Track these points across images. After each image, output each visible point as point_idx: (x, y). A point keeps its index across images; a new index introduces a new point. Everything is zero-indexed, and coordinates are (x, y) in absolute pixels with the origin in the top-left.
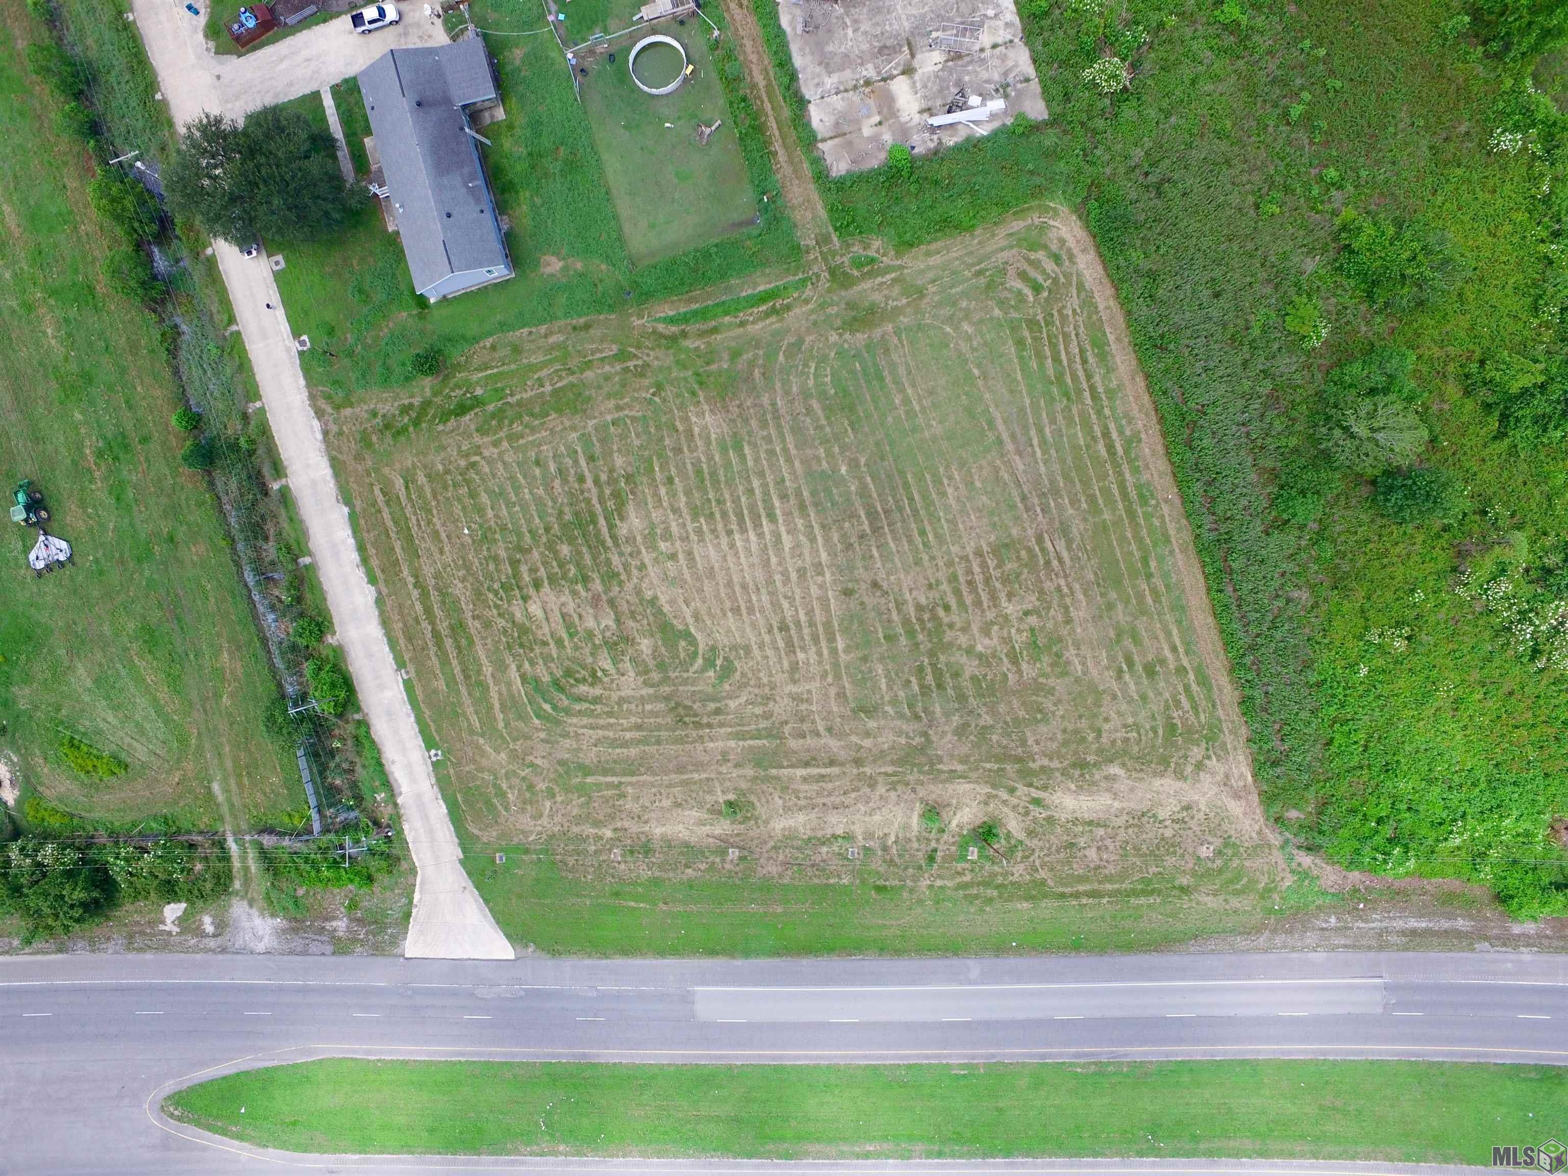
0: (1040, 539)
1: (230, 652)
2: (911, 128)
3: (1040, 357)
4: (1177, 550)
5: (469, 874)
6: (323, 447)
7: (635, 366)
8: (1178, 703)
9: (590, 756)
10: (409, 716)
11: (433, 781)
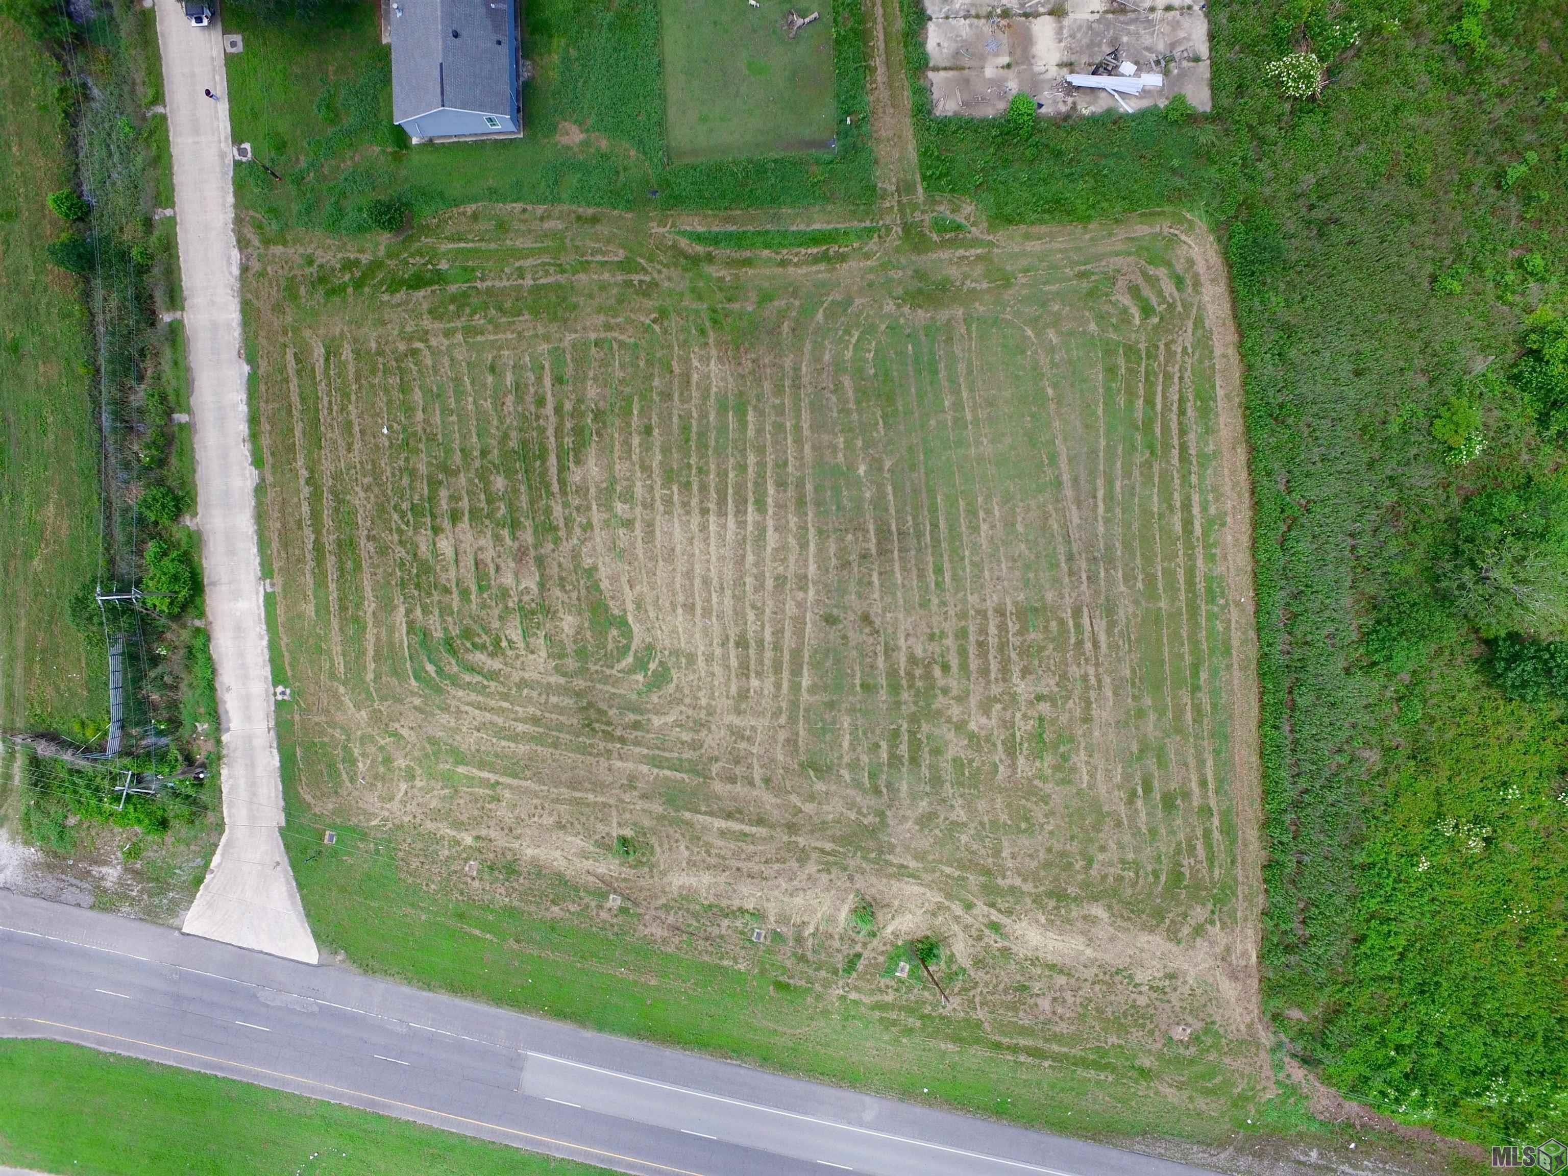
0: (1077, 613)
1: (58, 505)
2: (1043, 81)
3: (1131, 393)
4: (1236, 666)
5: (287, 847)
6: (237, 285)
7: (641, 282)
8: (1192, 849)
9: (468, 741)
10: (262, 638)
11: (272, 724)
